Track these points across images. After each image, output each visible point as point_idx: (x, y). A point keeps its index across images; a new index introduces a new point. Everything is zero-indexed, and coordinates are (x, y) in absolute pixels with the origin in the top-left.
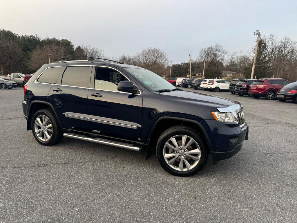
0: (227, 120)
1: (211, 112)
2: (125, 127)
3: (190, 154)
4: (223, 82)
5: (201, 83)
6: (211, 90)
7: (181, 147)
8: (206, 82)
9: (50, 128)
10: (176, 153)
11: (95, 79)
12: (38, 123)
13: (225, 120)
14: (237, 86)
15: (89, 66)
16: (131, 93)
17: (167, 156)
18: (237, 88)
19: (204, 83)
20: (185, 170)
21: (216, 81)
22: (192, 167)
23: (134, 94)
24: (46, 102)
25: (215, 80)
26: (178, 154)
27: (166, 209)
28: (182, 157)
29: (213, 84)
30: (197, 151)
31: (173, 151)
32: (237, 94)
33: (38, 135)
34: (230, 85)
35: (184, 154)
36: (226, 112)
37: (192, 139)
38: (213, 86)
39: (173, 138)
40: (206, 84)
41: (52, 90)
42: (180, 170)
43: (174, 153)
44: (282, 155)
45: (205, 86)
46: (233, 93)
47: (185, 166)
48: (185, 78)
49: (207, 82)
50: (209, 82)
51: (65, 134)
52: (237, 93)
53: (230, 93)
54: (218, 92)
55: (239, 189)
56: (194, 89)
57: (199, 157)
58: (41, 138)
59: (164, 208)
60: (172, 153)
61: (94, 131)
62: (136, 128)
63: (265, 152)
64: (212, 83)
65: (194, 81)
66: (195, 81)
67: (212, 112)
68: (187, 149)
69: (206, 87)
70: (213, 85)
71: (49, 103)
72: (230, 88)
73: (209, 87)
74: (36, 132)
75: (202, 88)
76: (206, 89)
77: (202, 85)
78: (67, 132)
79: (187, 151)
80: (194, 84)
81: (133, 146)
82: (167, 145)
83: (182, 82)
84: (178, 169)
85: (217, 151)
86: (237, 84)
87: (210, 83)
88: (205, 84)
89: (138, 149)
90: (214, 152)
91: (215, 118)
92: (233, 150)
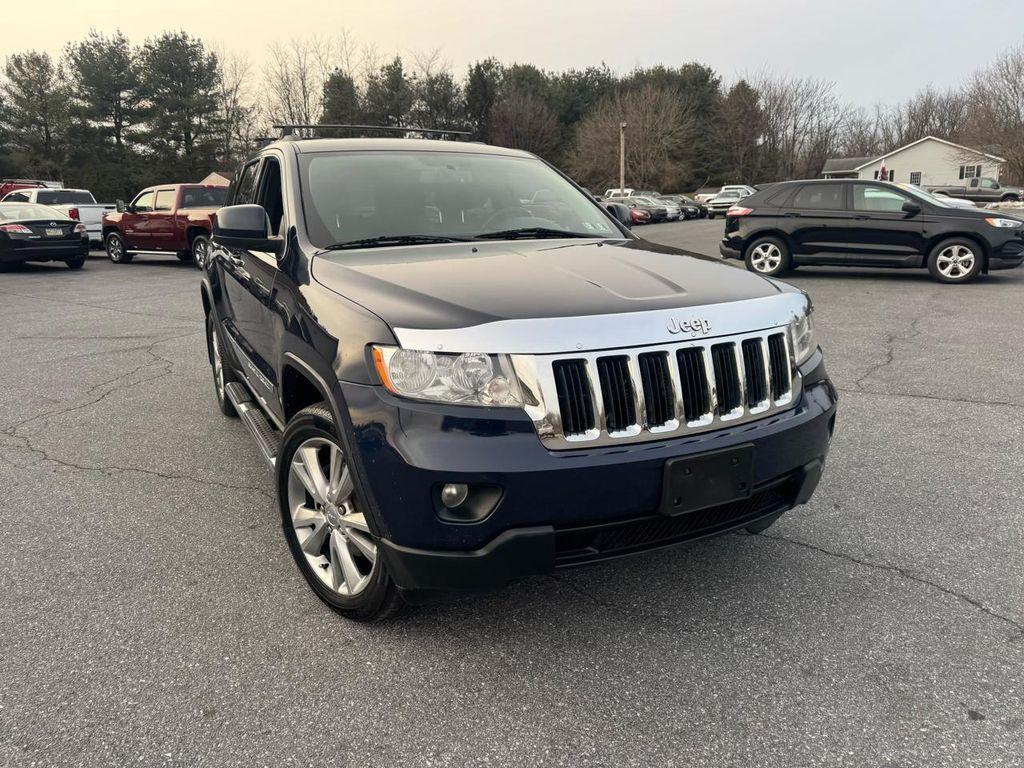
1: (370, 345)
2: (262, 380)
3: (351, 529)
7: (330, 488)
17: (300, 513)
20: (343, 590)
22: (361, 584)
26: (324, 519)
28: (334, 534)
30: (363, 520)
35: (338, 522)
39: (304, 447)
42: (331, 584)
62: (272, 390)
67: (374, 348)
68: (346, 505)
79: (348, 512)
82: (297, 474)
84: (327, 578)
85: (389, 539)
90: (383, 541)
91: (379, 377)
92: (481, 553)
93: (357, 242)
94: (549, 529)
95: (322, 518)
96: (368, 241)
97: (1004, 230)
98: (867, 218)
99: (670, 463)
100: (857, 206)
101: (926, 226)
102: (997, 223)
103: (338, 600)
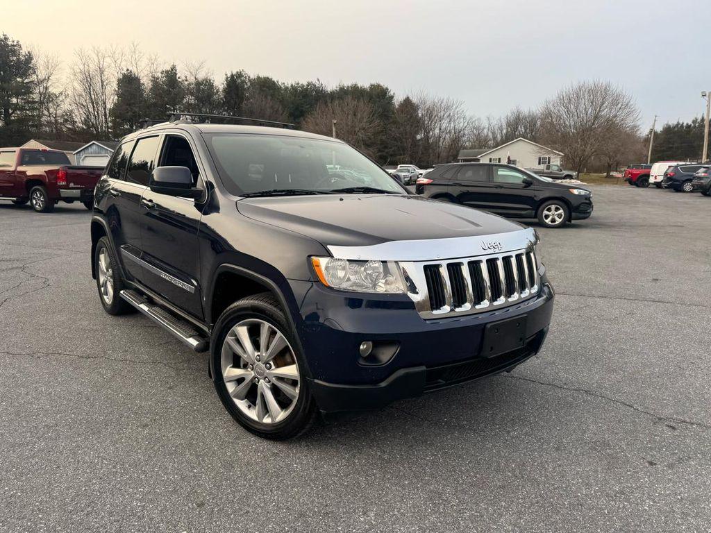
0: (382, 287)
1: (310, 256)
3: (278, 378)
7: (259, 353)
9: (111, 277)
10: (249, 369)
12: (102, 263)
13: (375, 286)
15: (158, 136)
16: (195, 200)
17: (230, 372)
20: (267, 420)
22: (282, 416)
23: (198, 200)
24: (102, 220)
26: (253, 374)
28: (262, 382)
30: (292, 371)
31: (245, 363)
33: (102, 289)
35: (266, 375)
36: (384, 262)
37: (279, 334)
39: (239, 325)
42: (256, 418)
43: (246, 369)
47: (266, 409)
48: (674, 164)
51: (122, 292)
56: (700, 194)
57: (298, 390)
58: (105, 298)
60: (245, 366)
62: (193, 292)
65: (702, 170)
66: (704, 169)
67: (314, 258)
68: (272, 363)
74: (101, 283)
78: (125, 288)
79: (273, 367)
80: (700, 178)
81: (190, 336)
82: (229, 345)
83: (666, 175)
84: (252, 414)
85: (321, 380)
89: (195, 343)
90: (316, 381)
91: (317, 276)
92: (383, 384)
93: (260, 193)
94: (423, 368)
95: (250, 374)
96: (267, 192)
97: (579, 196)
98: (502, 187)
99: (489, 326)
100: (495, 180)
101: (536, 193)
102: (576, 192)
103: (262, 428)
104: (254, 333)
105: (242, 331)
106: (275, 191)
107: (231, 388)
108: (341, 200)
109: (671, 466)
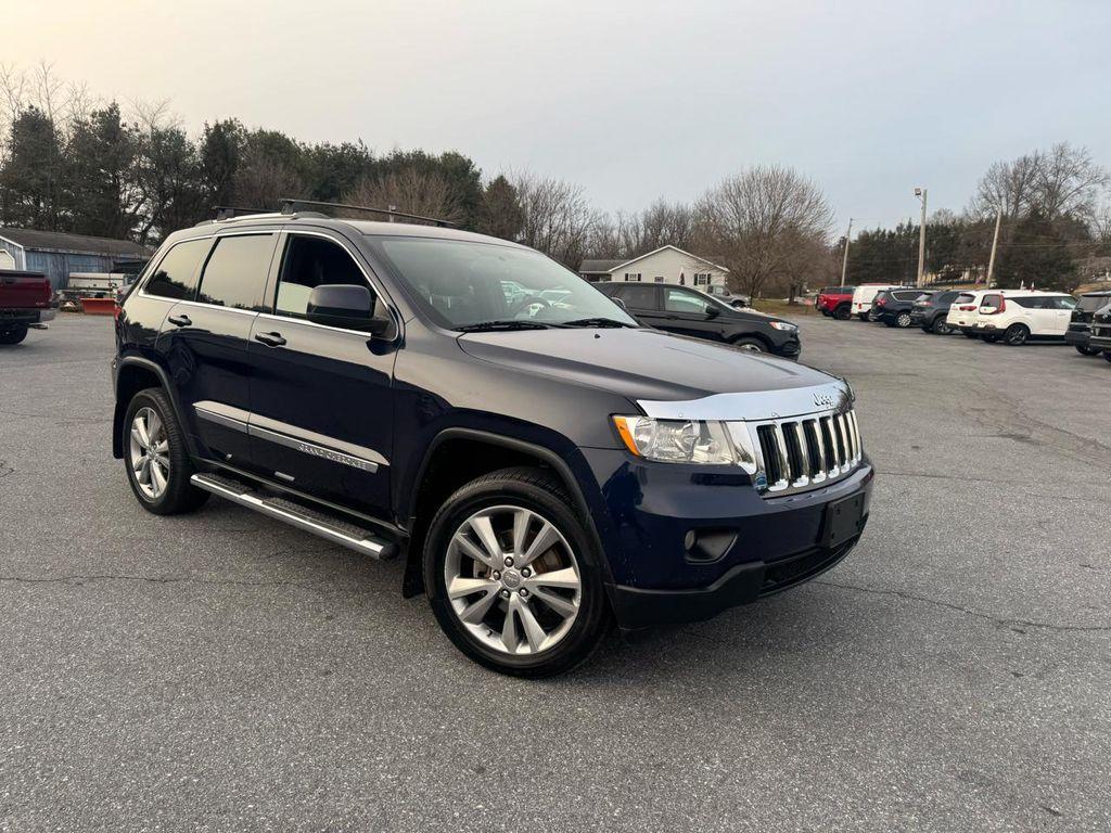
0: (701, 456)
1: (612, 415)
2: (344, 462)
3: (543, 588)
4: (1049, 304)
5: (953, 305)
6: (990, 336)
7: (511, 555)
8: (971, 301)
9: (164, 454)
10: (492, 578)
11: (279, 280)
12: (139, 432)
13: (692, 454)
14: (1100, 319)
15: (271, 234)
16: (369, 334)
17: (458, 585)
18: (1097, 331)
19: (962, 309)
20: (523, 650)
21: (1016, 300)
22: (548, 642)
23: (378, 335)
24: (151, 363)
25: (1009, 293)
26: (500, 585)
27: (322, 796)
28: (514, 596)
29: (1001, 309)
30: (568, 577)
31: (483, 569)
32: (1100, 357)
33: (138, 474)
34: (1074, 317)
35: (521, 585)
36: (702, 422)
37: (548, 525)
38: (1001, 322)
39: (478, 516)
40: (971, 309)
41: (167, 320)
42: (504, 649)
43: (487, 578)
44: (1083, 634)
45: (968, 319)
46: (1087, 350)
47: (521, 635)
48: (885, 287)
49: (977, 303)
50: (985, 303)
51: (194, 477)
52: (1101, 354)
53: (1073, 350)
54: (1023, 344)
55: (707, 761)
56: (920, 330)
57: (577, 604)
58: (145, 487)
59: (320, 790)
60: (482, 575)
61: (278, 474)
62: (374, 471)
63: (1006, 613)
64: (993, 309)
65: (924, 297)
66: (926, 297)
67: (617, 418)
68: (531, 567)
69: (969, 324)
70: (1002, 314)
71: (157, 366)
72: (1071, 328)
73: (981, 326)
74: (134, 464)
75: (955, 327)
76: (971, 333)
77: (956, 316)
78: (203, 470)
79: (534, 573)
80: (921, 309)
81: (366, 538)
82: (459, 544)
83: (875, 302)
84: (497, 644)
85: (629, 585)
86: (1099, 312)
87: (988, 305)
88: (966, 312)
89: (378, 548)
90: (620, 587)
91: (624, 443)
92: (713, 587)
94: (761, 564)
95: (493, 586)
97: (783, 332)
98: (677, 318)
99: (832, 506)
100: (666, 307)
101: (725, 327)
102: (778, 326)
103: (515, 662)
104: (503, 526)
105: (483, 525)
106: (497, 323)
107: (459, 608)
108: (597, 336)
109: (1040, 676)
